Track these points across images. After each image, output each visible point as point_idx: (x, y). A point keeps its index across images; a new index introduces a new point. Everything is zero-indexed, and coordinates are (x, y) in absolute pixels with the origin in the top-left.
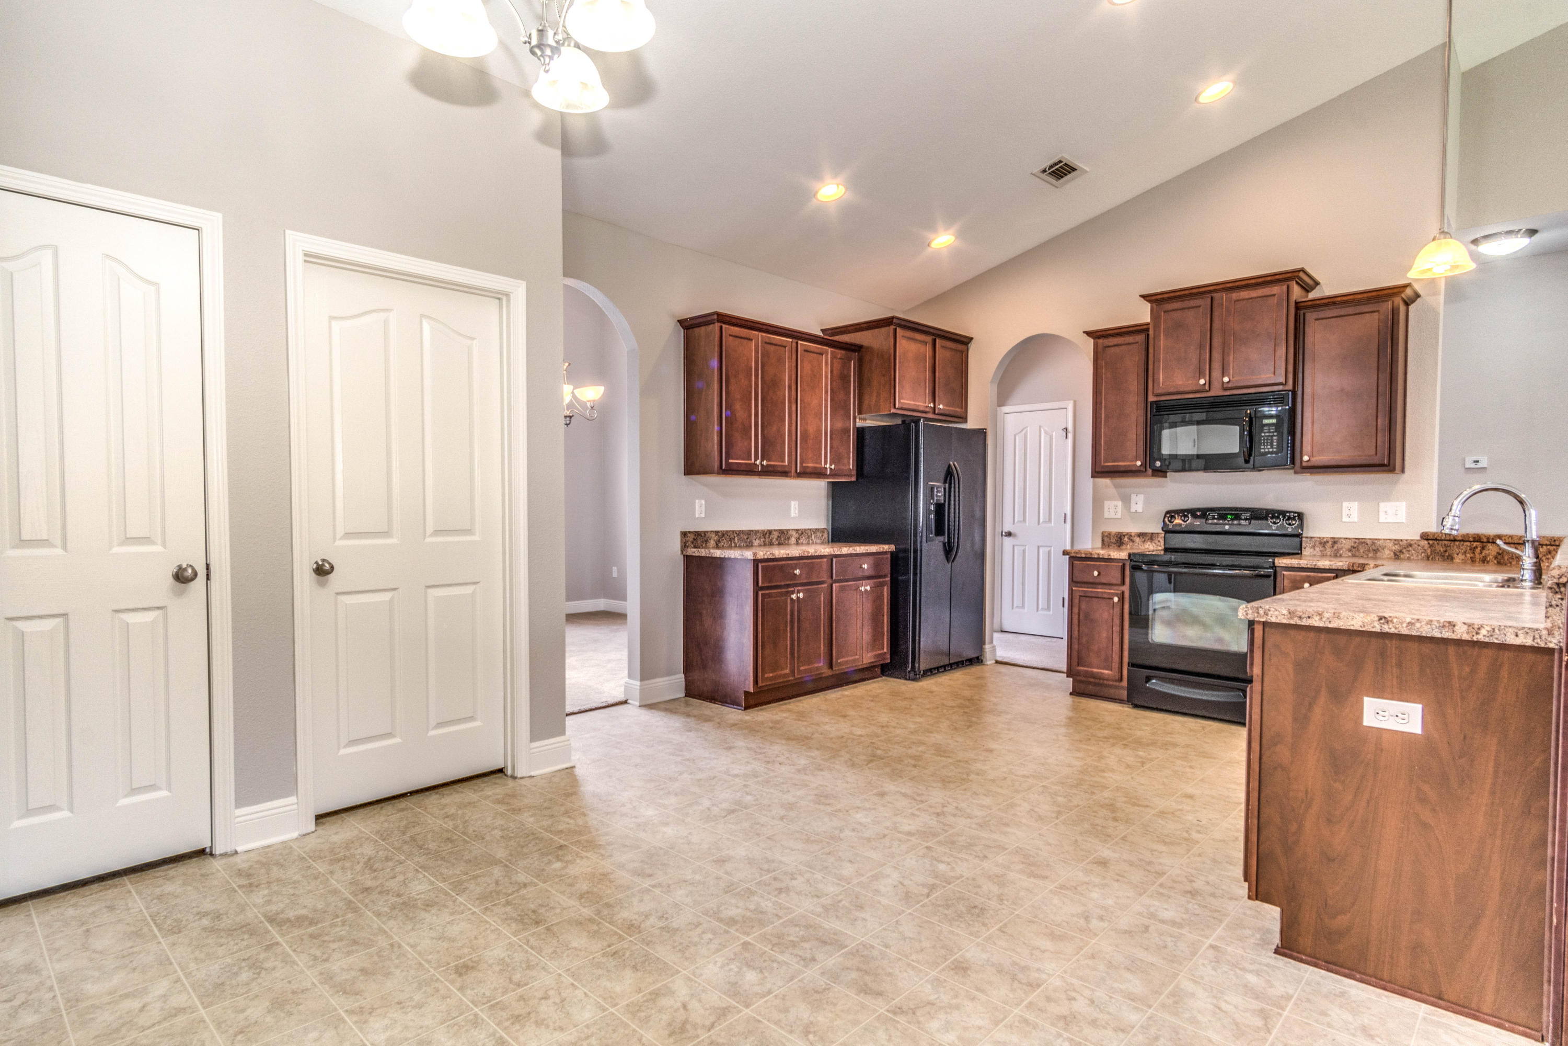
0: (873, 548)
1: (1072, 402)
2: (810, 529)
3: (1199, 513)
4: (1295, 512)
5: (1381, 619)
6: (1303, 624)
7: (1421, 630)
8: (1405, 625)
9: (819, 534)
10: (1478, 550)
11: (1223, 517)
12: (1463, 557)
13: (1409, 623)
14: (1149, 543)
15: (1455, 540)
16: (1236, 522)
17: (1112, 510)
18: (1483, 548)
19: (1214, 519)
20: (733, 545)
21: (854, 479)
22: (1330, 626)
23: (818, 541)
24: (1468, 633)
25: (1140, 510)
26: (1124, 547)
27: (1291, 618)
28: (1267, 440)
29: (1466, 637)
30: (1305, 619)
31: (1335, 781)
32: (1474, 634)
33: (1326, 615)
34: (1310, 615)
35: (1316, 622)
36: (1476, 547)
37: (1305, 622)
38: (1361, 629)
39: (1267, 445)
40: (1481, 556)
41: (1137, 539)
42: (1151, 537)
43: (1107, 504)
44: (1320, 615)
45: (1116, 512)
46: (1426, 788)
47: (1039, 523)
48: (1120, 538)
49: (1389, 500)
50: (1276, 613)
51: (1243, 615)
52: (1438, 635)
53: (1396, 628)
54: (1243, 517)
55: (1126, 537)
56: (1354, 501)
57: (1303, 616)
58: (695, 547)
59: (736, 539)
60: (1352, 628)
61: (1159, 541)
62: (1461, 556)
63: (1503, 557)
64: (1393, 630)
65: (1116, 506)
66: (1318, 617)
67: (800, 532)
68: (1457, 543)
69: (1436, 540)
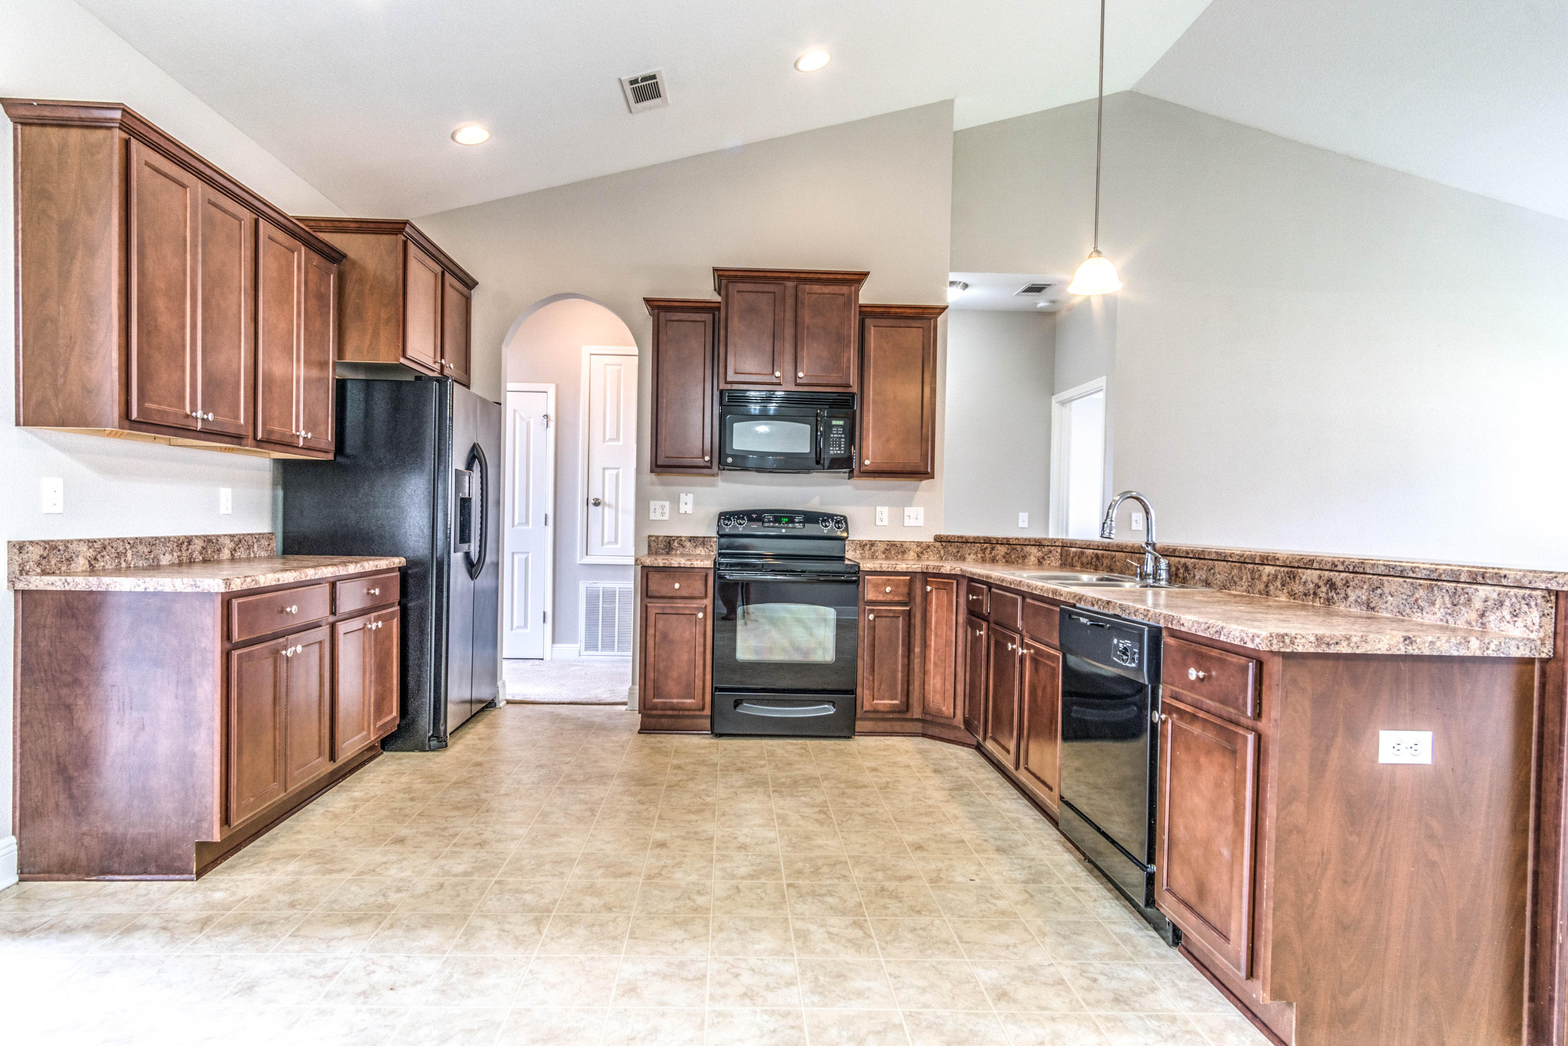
0: (370, 565)
1: (554, 385)
2: (252, 535)
3: (754, 516)
4: (841, 516)
5: (1405, 640)
6: (1331, 651)
7: (1441, 649)
8: (1427, 645)
9: (264, 543)
10: (988, 551)
11: (777, 520)
12: (975, 557)
13: (1430, 642)
14: (701, 548)
15: (967, 542)
16: (790, 525)
17: (659, 511)
18: (993, 549)
19: (770, 522)
20: (124, 565)
21: (330, 457)
22: (1358, 651)
23: (263, 554)
24: (1480, 648)
25: (689, 511)
26: (674, 552)
27: (1318, 646)
28: (836, 441)
29: (1478, 653)
30: (1333, 646)
31: (1351, 834)
32: (1485, 649)
33: (1354, 639)
34: (1338, 641)
35: (1344, 649)
36: (987, 548)
37: (1333, 650)
38: (1387, 653)
39: (836, 447)
40: (991, 556)
41: (688, 544)
42: (701, 541)
43: (653, 504)
44: (1348, 639)
45: (663, 514)
46: (1434, 824)
47: (513, 526)
48: (669, 543)
49: (911, 506)
50: (1303, 640)
51: (1267, 646)
52: (1455, 653)
53: (1419, 649)
54: (797, 520)
55: (676, 541)
56: (885, 505)
57: (1331, 642)
58: (44, 573)
59: (129, 554)
60: (1379, 652)
61: (711, 546)
62: (973, 556)
63: (1010, 557)
64: (1416, 652)
65: (663, 507)
66: (1346, 643)
67: (236, 539)
68: (969, 545)
69: (949, 542)
